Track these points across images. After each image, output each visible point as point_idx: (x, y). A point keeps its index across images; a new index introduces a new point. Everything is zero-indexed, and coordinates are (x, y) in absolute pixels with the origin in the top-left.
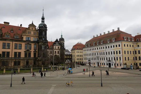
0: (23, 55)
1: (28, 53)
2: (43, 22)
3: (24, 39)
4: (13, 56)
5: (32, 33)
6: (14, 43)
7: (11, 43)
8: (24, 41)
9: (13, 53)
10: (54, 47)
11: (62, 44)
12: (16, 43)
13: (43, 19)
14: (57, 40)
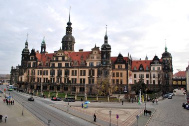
0: (87, 82)
1: (91, 80)
2: (106, 42)
3: (88, 65)
4: (79, 83)
5: (95, 57)
6: (80, 69)
7: (77, 70)
8: (88, 67)
9: (79, 80)
10: (152, 67)
11: (166, 62)
12: (81, 69)
13: (106, 38)
14: (156, 57)
